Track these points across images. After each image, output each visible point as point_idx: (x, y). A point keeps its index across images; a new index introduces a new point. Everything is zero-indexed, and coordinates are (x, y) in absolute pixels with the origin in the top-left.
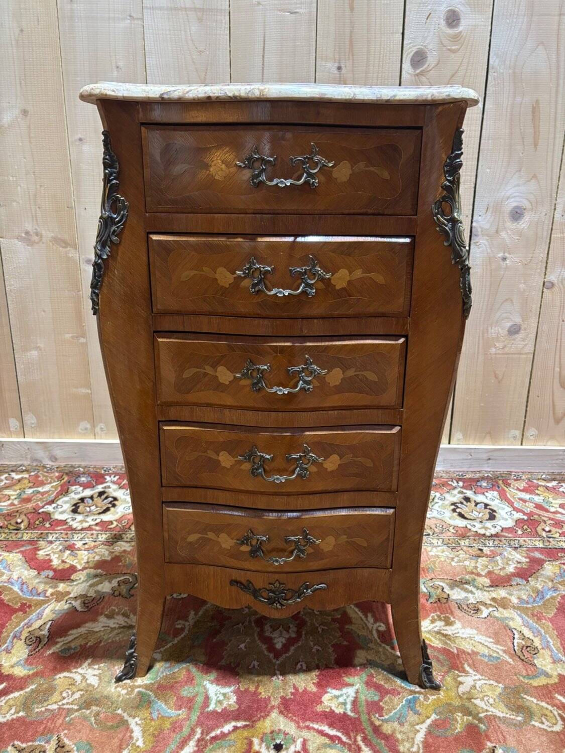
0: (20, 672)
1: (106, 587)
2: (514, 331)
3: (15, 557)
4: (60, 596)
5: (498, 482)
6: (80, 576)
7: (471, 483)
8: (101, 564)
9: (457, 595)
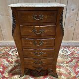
0: (7, 76)
1: (17, 64)
2: (72, 27)
3: (5, 60)
4: (11, 66)
5: (68, 47)
6: (14, 63)
7: (65, 47)
8: (16, 61)
9: (62, 65)
